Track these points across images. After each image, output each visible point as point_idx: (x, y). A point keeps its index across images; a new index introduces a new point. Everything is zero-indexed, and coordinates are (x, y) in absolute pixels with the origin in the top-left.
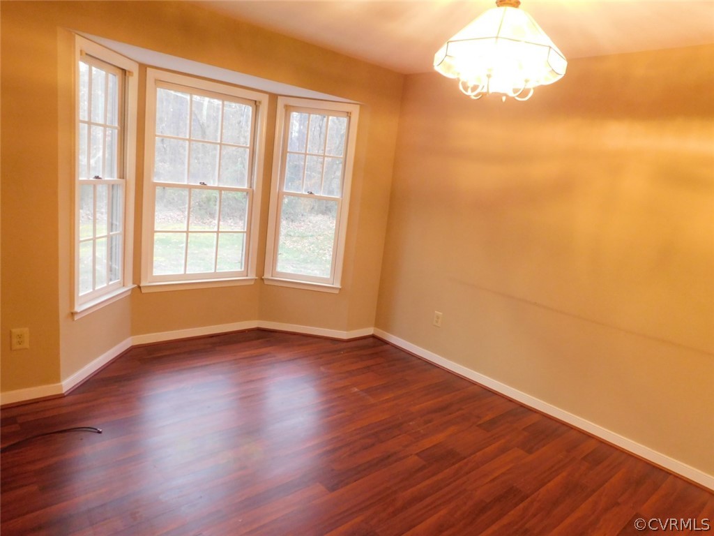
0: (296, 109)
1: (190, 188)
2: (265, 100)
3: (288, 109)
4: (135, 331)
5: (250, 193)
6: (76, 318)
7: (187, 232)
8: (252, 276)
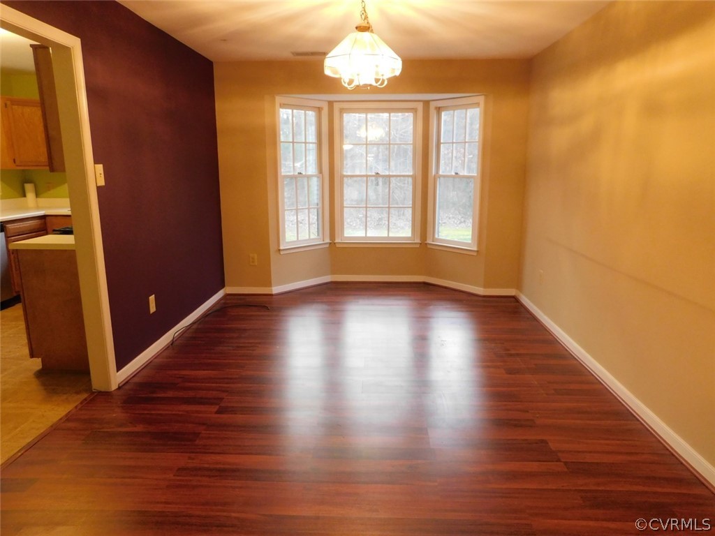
0: (446, 108)
1: (367, 176)
2: (420, 106)
3: (439, 110)
4: (333, 272)
5: (414, 177)
6: (282, 253)
7: (366, 207)
8: (418, 241)
